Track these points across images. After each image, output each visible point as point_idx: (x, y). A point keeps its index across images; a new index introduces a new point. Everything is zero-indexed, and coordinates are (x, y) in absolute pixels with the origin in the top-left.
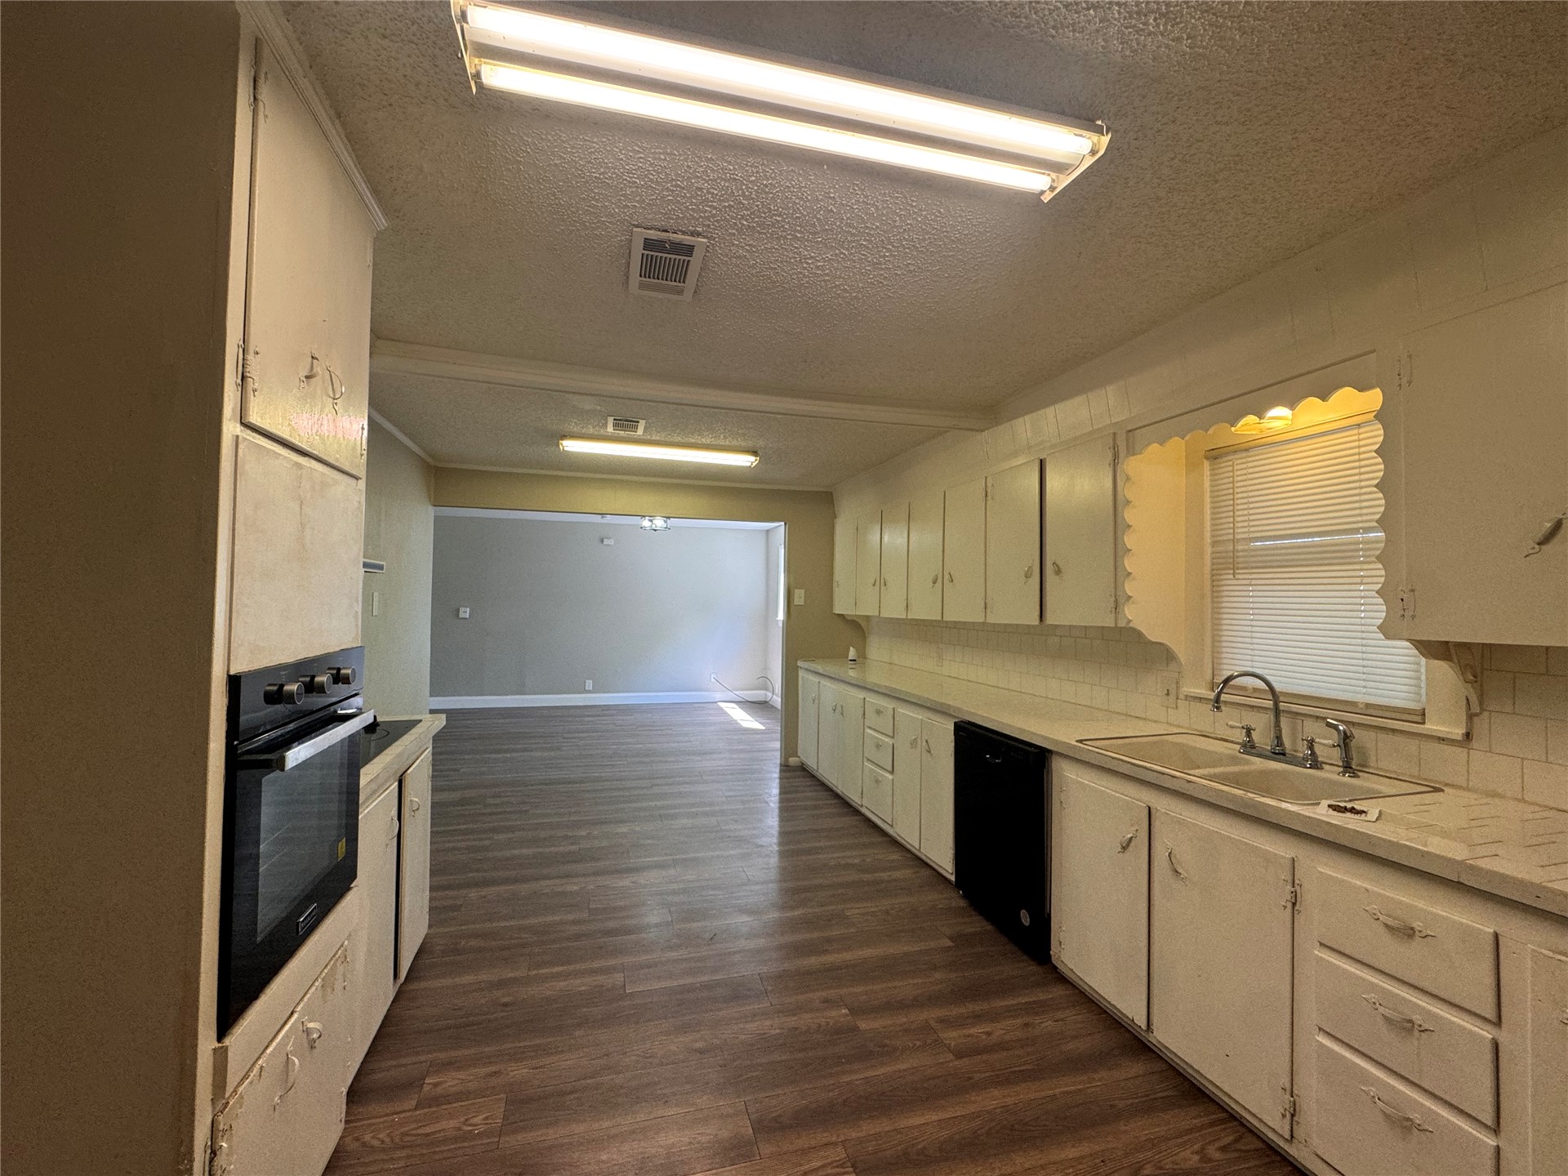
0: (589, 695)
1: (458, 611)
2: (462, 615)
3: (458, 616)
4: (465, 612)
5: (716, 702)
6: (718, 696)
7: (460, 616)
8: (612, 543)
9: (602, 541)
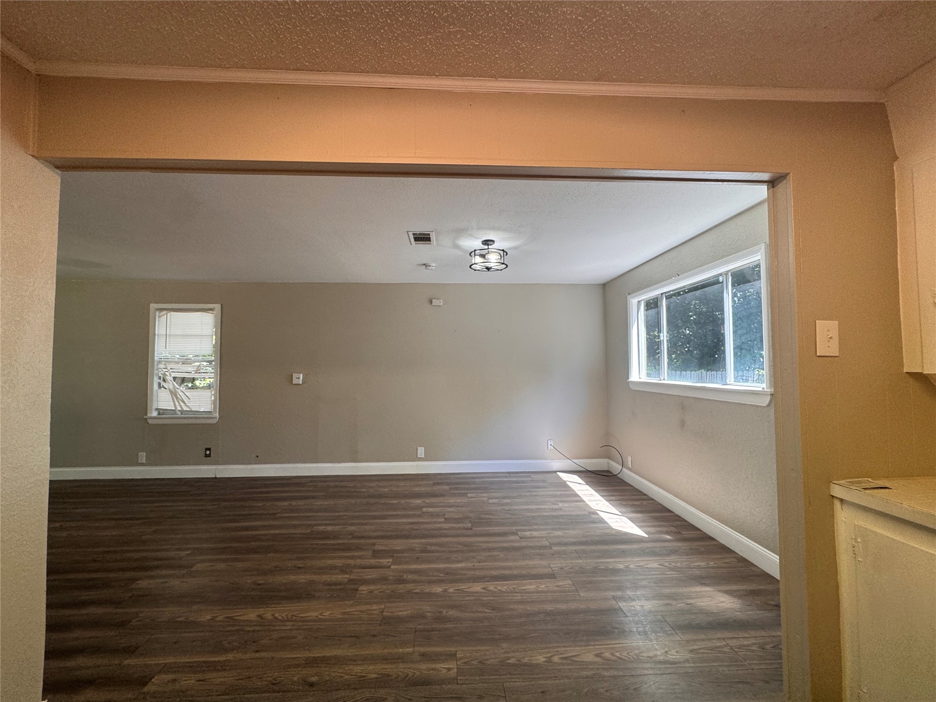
0: (420, 463)
1: (291, 378)
2: (295, 381)
3: (292, 382)
4: (299, 378)
5: (556, 472)
6: (556, 464)
7: (294, 383)
8: (441, 304)
9: (431, 302)
